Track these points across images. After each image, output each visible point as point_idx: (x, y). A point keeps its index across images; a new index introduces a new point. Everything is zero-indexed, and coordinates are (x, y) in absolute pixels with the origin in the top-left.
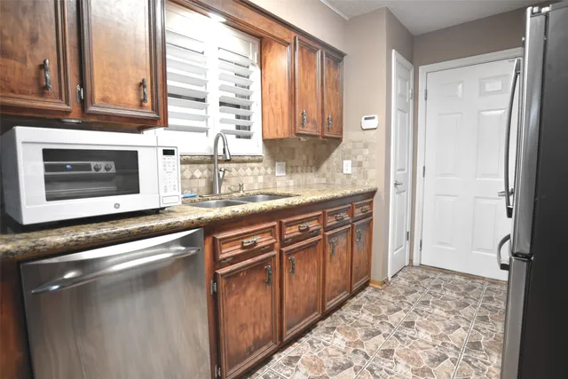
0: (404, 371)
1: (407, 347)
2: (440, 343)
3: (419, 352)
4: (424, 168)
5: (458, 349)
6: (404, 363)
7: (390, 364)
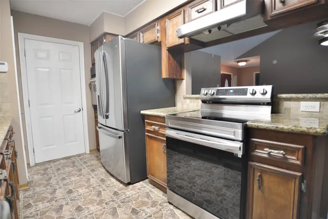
0: (95, 208)
1: (83, 200)
2: (92, 189)
3: (90, 197)
4: (29, 101)
5: (100, 186)
6: (91, 206)
7: (87, 211)
